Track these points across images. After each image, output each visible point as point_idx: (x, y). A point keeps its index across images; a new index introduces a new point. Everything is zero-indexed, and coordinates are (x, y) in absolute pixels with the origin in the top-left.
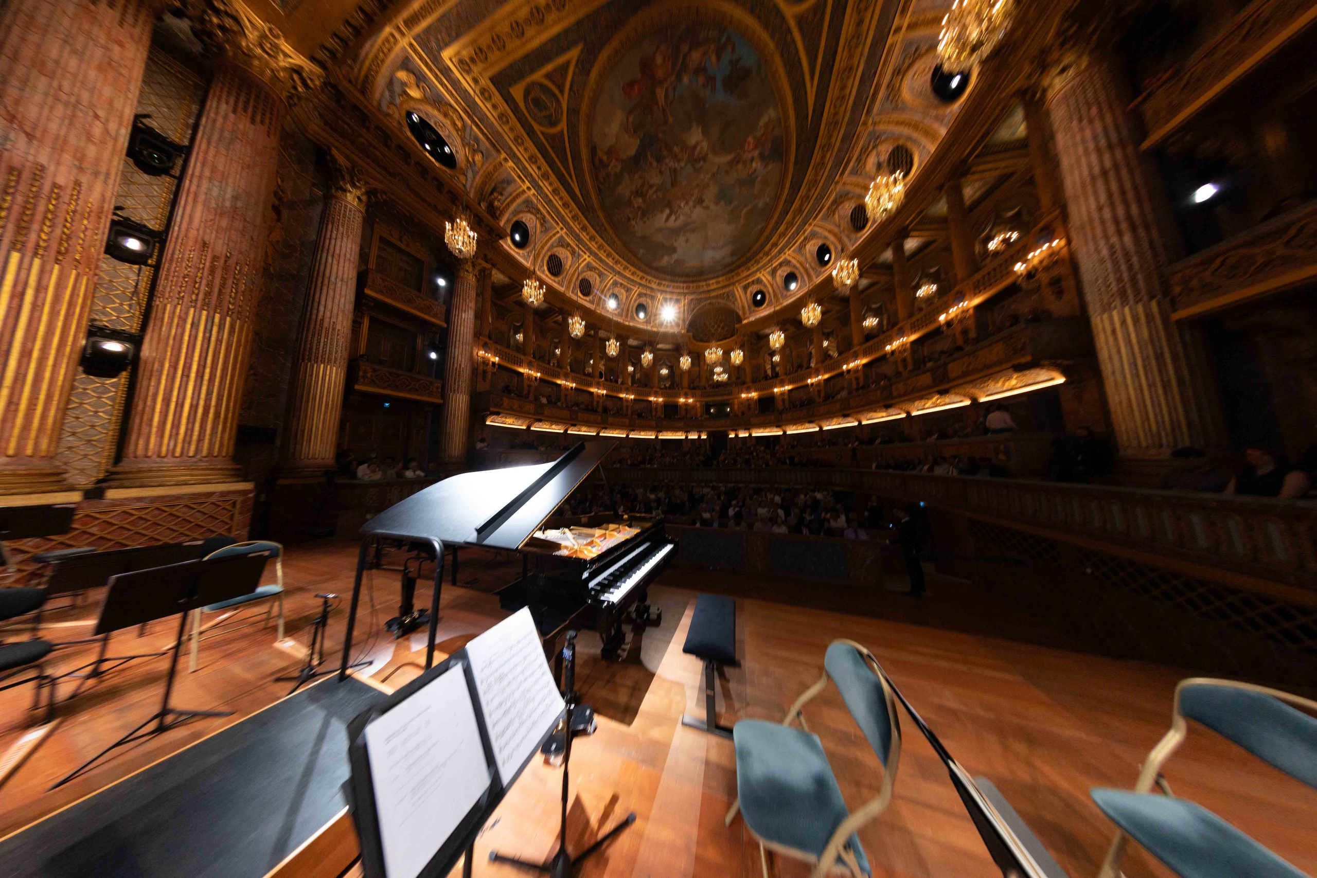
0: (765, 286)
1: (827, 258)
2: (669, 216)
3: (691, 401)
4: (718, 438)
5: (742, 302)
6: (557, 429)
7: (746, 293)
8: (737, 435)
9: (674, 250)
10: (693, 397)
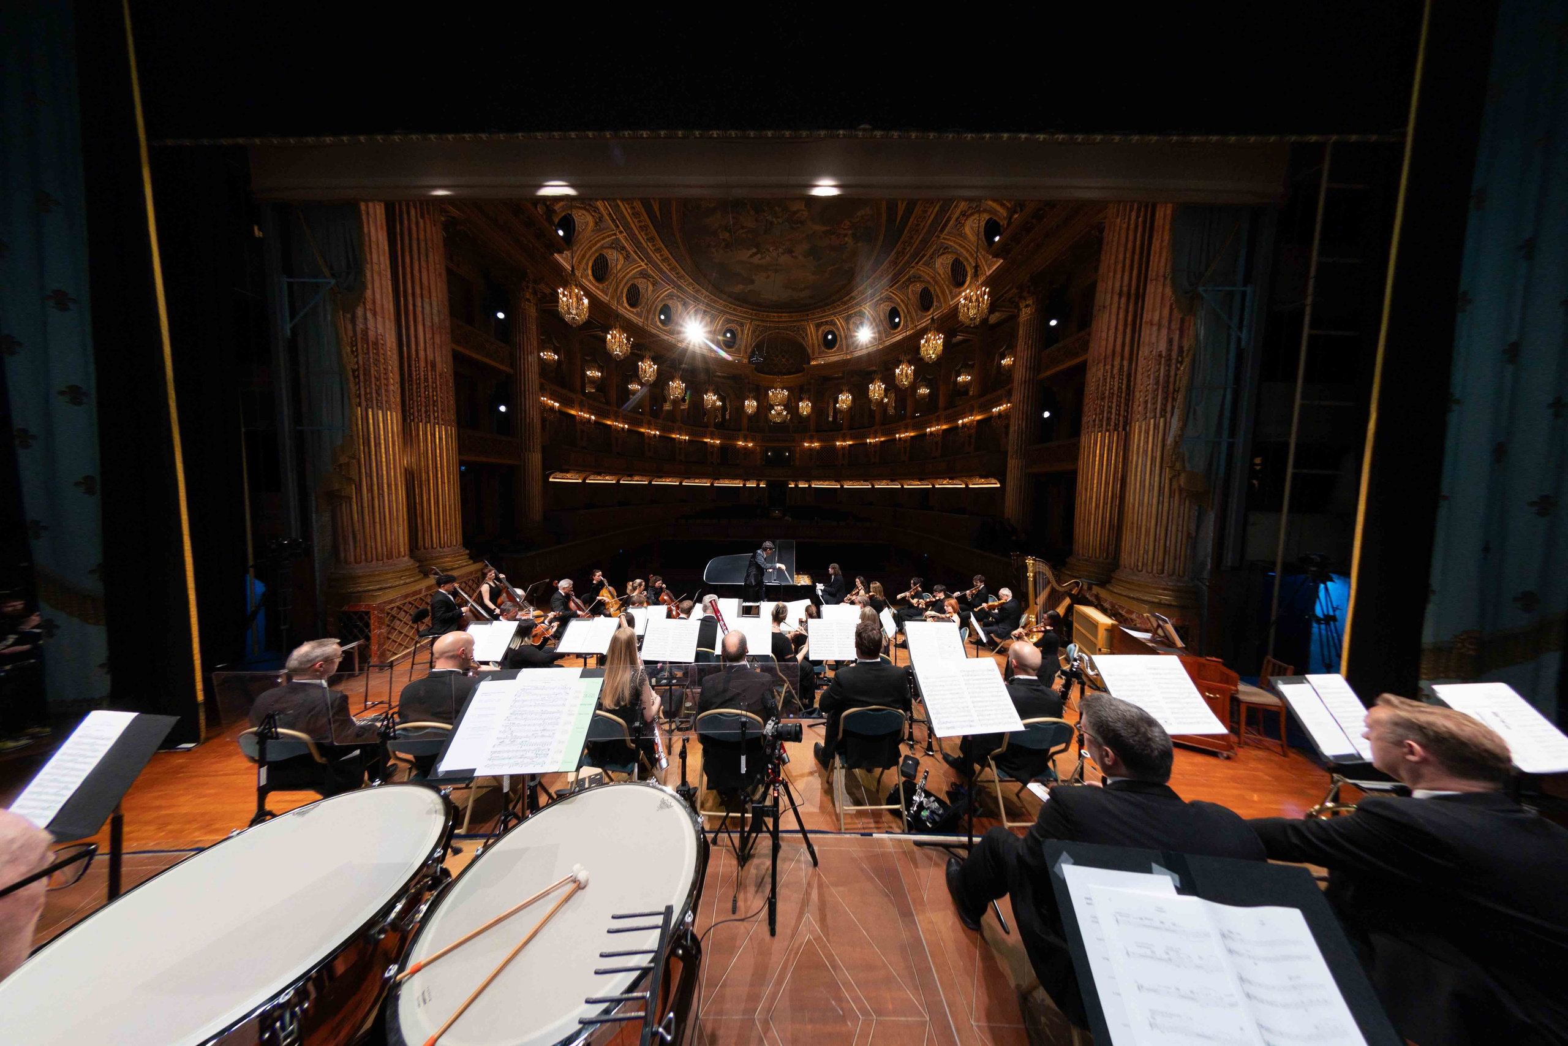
0: (838, 329)
1: (897, 320)
2: (756, 254)
3: (750, 445)
4: (777, 488)
5: (812, 339)
6: (610, 480)
7: (817, 331)
8: (796, 486)
9: (752, 282)
10: (752, 441)
